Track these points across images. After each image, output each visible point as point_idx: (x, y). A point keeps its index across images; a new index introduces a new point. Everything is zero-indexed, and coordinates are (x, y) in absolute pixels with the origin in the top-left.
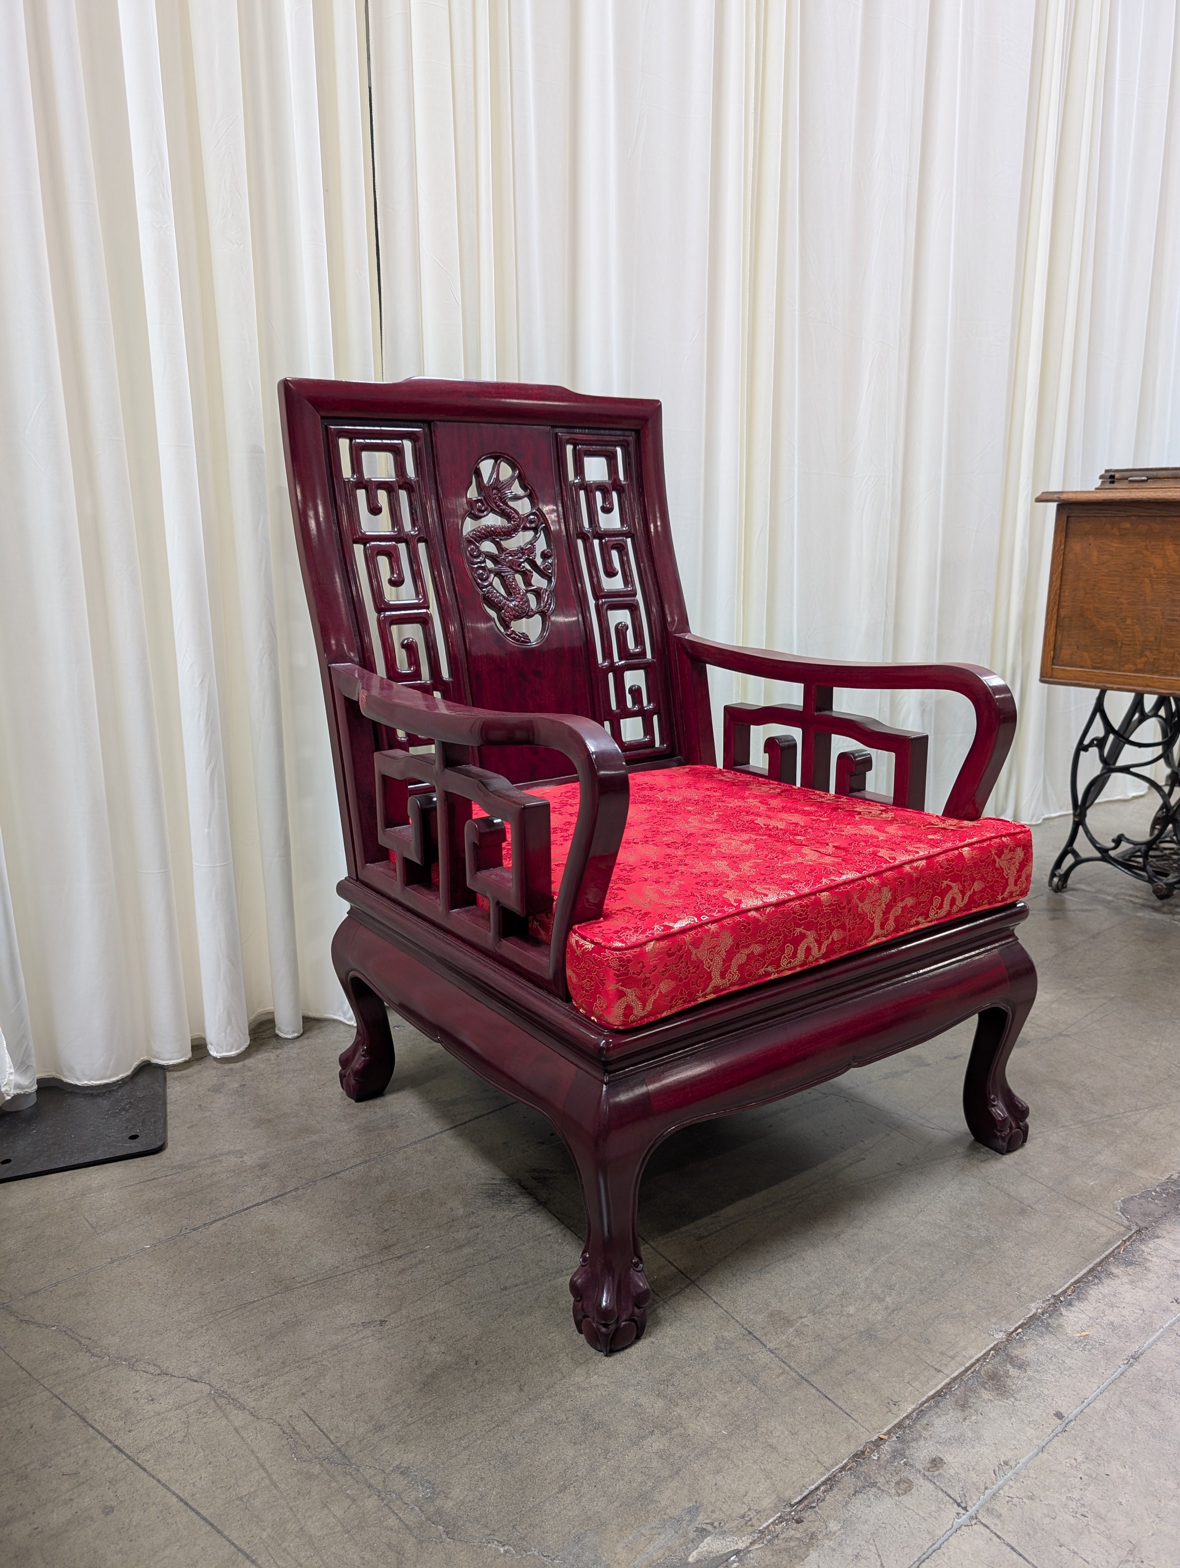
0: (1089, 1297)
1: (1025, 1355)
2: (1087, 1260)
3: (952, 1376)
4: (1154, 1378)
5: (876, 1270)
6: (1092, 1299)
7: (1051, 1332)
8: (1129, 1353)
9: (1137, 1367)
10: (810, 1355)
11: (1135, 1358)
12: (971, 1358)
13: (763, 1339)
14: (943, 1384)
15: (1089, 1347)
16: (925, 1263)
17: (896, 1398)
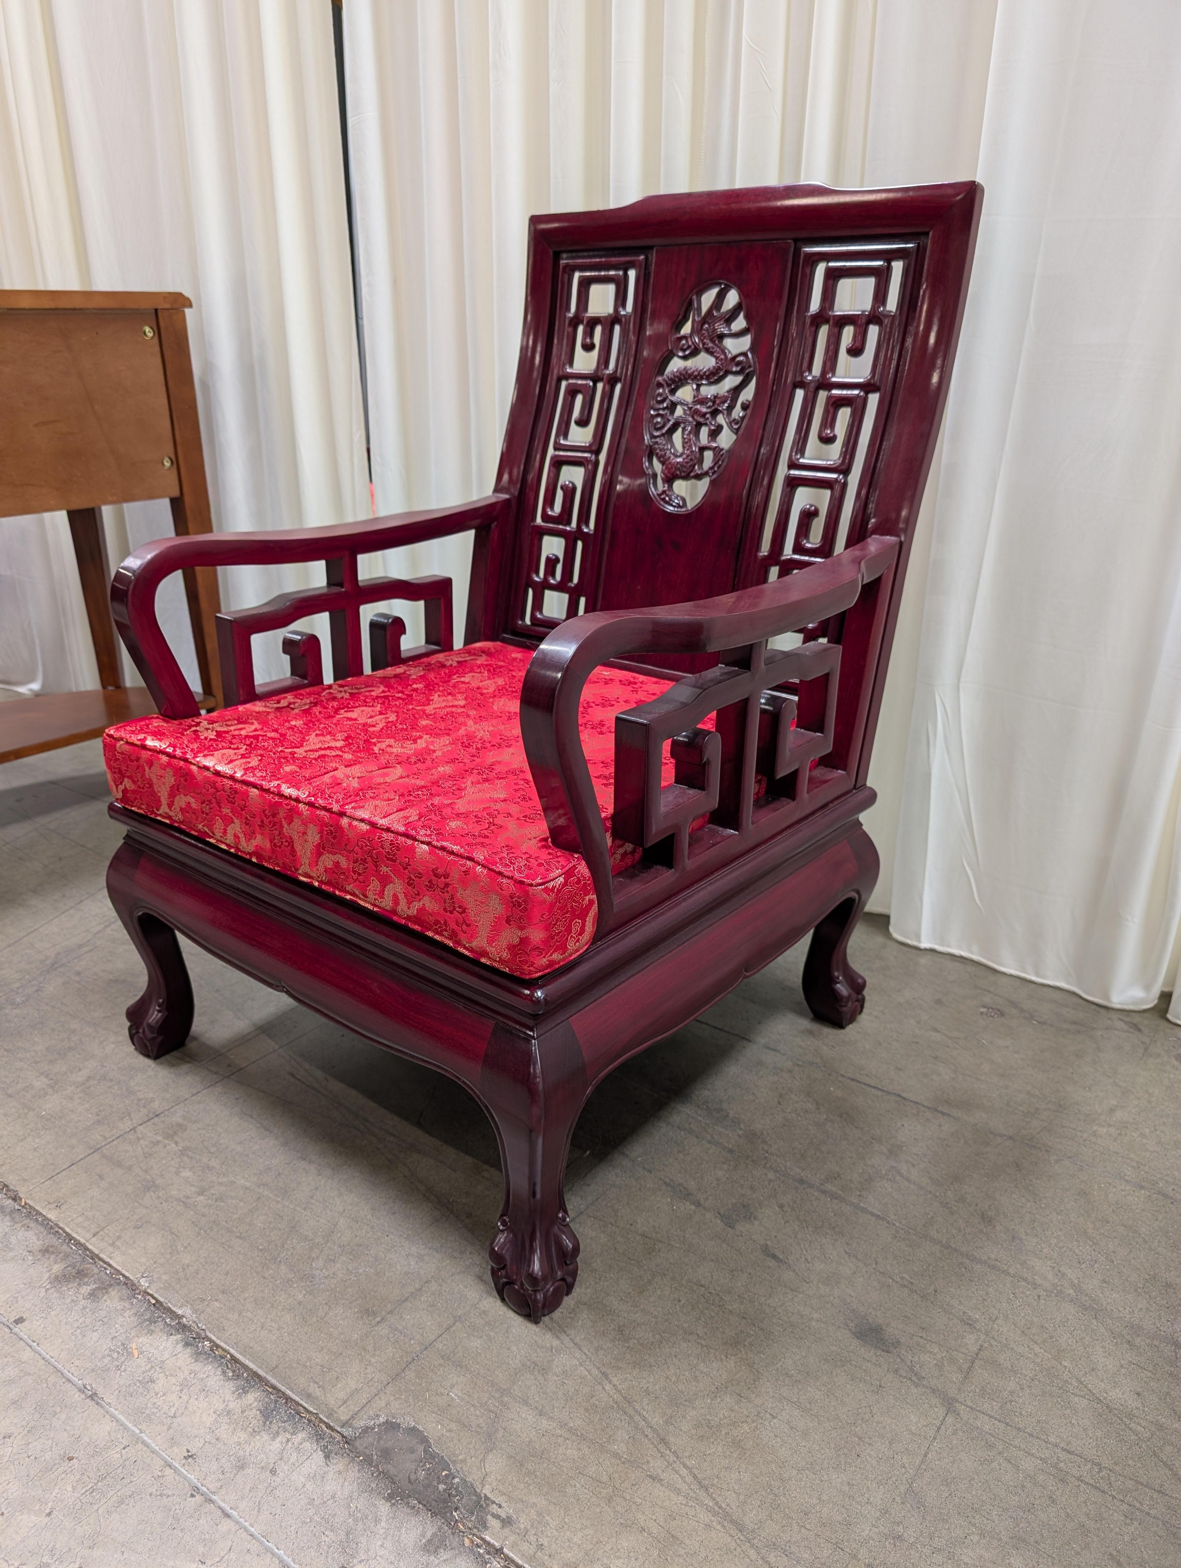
0: (200, 1365)
1: (108, 1300)
2: (272, 1370)
3: (87, 1244)
4: (58, 1409)
5: (247, 1188)
6: (198, 1366)
7: (141, 1323)
8: (100, 1391)
9: (77, 1396)
10: (127, 1151)
11: (93, 1397)
12: (111, 1258)
13: (150, 1123)
14: (78, 1238)
15: (115, 1355)
16: (259, 1225)
17: (63, 1208)
